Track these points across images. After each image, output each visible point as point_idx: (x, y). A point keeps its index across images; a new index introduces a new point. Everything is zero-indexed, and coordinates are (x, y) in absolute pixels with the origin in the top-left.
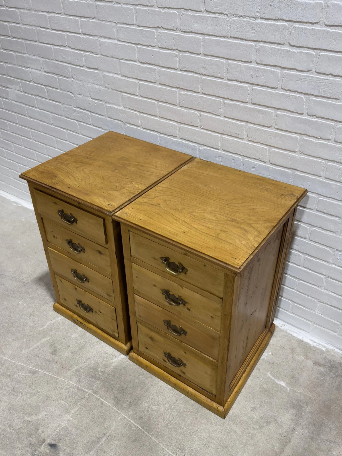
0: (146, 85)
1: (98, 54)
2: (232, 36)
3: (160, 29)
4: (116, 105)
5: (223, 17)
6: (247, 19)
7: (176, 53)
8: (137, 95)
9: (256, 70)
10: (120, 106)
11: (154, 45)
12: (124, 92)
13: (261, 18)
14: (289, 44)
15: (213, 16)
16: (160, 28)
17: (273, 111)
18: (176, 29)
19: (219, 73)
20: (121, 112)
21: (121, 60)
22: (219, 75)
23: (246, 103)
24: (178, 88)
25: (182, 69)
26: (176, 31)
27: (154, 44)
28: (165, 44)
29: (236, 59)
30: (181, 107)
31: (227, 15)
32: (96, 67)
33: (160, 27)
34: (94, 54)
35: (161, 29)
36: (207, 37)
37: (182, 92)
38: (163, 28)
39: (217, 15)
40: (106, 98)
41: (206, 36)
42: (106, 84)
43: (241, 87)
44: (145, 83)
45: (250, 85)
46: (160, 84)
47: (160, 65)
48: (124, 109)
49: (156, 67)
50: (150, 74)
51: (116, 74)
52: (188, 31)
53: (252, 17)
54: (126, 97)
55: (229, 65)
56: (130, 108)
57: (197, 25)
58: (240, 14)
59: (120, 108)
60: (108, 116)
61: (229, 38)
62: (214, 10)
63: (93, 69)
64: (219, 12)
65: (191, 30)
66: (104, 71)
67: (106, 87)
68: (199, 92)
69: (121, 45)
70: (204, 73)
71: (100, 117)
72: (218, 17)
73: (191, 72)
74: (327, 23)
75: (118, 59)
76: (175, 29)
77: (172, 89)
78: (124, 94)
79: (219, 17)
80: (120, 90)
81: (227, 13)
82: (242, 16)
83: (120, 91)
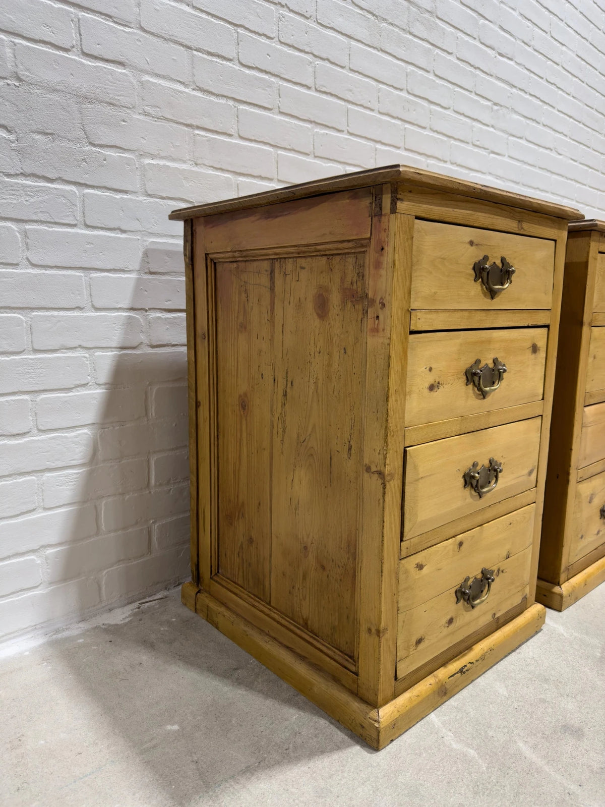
0: (252, 112)
1: (128, 24)
2: (383, 48)
3: (282, 9)
4: (173, 160)
5: (373, 18)
6: (397, 30)
7: (309, 58)
8: (230, 135)
9: (408, 101)
10: (185, 162)
11: (272, 36)
12: (198, 128)
13: (411, 33)
14: (434, 73)
15: (361, 12)
16: (283, 6)
17: (424, 160)
18: (311, 17)
19: (370, 101)
20: (185, 178)
21: (195, 53)
22: (369, 105)
23: (399, 148)
24: (311, 122)
25: (319, 89)
26: (309, 20)
27: (272, 33)
28: (292, 38)
29: (388, 83)
30: (316, 157)
31: (377, 17)
32: (121, 59)
33: (284, 4)
34: (114, 22)
35: (285, 9)
36: (353, 43)
37: (317, 130)
38: (288, 8)
39: (366, 13)
40: (143, 141)
41: (352, 40)
42: (147, 106)
43: (394, 124)
44: (251, 110)
45: (402, 123)
46: (281, 113)
47: (282, 76)
48: (195, 169)
49: (273, 79)
50: (263, 91)
51: (180, 82)
52: (328, 25)
53: (402, 29)
54: (204, 139)
55: (379, 90)
56: (211, 165)
57: (340, 19)
58: (391, 21)
59: (184, 166)
60: (146, 192)
61: (379, 51)
62: (363, 4)
63: (107, 61)
64: (368, 9)
65: (332, 25)
66: (147, 72)
67: (146, 114)
68: (343, 131)
69: (200, 17)
70: (350, 99)
71: (118, 197)
72: (367, 16)
73: (332, 95)
74: (458, 56)
75: (189, 48)
76: (308, 16)
77: (301, 123)
78: (197, 132)
79: (369, 17)
80: (189, 122)
81: (377, 14)
82: (392, 24)
83: (187, 125)
